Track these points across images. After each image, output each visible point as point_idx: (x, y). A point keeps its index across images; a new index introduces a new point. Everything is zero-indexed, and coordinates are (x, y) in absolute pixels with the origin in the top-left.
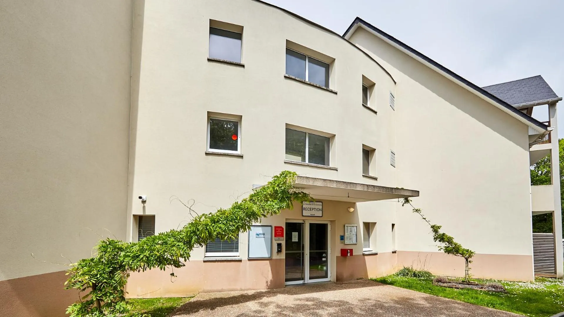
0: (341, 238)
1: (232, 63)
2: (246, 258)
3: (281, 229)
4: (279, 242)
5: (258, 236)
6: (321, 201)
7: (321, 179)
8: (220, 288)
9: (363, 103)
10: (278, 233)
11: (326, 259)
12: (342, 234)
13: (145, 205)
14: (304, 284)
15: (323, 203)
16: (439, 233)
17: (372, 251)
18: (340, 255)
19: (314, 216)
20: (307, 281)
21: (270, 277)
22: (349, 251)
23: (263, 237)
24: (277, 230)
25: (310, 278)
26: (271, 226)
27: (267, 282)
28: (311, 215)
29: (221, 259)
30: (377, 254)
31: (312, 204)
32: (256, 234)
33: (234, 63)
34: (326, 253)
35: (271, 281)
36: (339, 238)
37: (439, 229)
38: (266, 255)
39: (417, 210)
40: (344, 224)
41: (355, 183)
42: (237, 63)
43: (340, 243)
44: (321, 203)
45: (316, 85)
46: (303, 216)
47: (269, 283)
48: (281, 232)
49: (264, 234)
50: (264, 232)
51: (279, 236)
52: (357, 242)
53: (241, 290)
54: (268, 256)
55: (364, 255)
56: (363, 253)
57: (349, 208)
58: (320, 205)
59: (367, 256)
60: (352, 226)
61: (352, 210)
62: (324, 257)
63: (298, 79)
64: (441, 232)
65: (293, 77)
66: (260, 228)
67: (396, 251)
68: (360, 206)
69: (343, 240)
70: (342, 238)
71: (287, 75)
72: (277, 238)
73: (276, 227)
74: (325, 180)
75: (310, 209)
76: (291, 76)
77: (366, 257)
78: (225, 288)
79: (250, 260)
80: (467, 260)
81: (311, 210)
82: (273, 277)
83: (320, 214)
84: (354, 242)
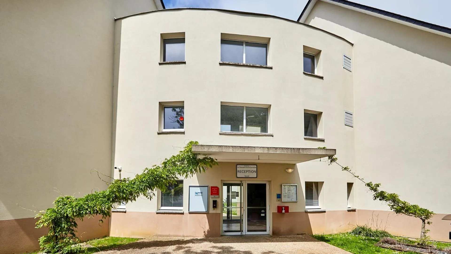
0: (277, 196)
1: (176, 62)
2: (188, 212)
3: (217, 189)
4: (215, 199)
5: (197, 195)
6: (256, 164)
7: (216, 146)
8: (168, 234)
9: (304, 71)
10: (214, 192)
11: (265, 215)
12: (279, 193)
13: (121, 173)
14: (241, 236)
15: (258, 166)
16: (378, 191)
17: (320, 209)
18: (276, 212)
19: (248, 177)
20: (245, 232)
21: (207, 228)
22: (283, 208)
23: (201, 195)
24: (213, 190)
25: (248, 231)
26: (207, 186)
27: (204, 232)
28: (245, 176)
29: (168, 212)
30: (325, 212)
31: (246, 167)
32: (195, 193)
33: (178, 62)
34: (265, 210)
35: (208, 230)
36: (275, 196)
37: (379, 187)
38: (204, 210)
39: (345, 168)
40: (281, 184)
41: (253, 147)
42: (179, 62)
43: (277, 201)
44: (256, 166)
45: (250, 65)
46: (237, 177)
47: (206, 233)
48: (216, 191)
49: (202, 193)
50: (201, 191)
51: (215, 194)
52: (297, 200)
53: (184, 236)
54: (205, 210)
55: (307, 212)
56: (305, 211)
57: (287, 169)
58: (255, 167)
59: (310, 213)
60: (292, 186)
61: (290, 170)
62: (263, 213)
63: (231, 63)
64: (380, 189)
65: (227, 63)
66: (199, 188)
67: (356, 209)
68: (300, 166)
69: (280, 198)
70: (279, 196)
71: (221, 62)
72: (213, 196)
73: (212, 187)
74: (220, 146)
75: (244, 172)
76: (225, 62)
77: (309, 215)
78: (172, 234)
79: (190, 213)
80: (424, 221)
81: (246, 172)
82: (210, 228)
83: (254, 175)
84: (294, 200)
